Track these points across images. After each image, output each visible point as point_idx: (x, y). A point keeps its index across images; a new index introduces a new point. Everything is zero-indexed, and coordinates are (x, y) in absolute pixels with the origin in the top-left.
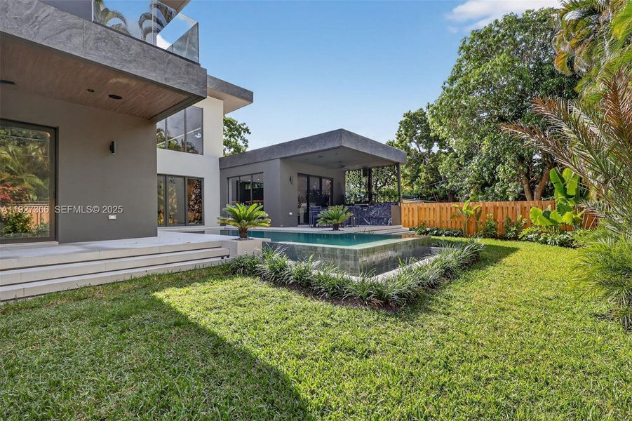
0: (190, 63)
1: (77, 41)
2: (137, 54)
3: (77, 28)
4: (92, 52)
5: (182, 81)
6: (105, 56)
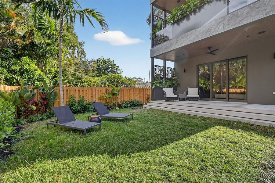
1: (221, 27)
3: (221, 22)
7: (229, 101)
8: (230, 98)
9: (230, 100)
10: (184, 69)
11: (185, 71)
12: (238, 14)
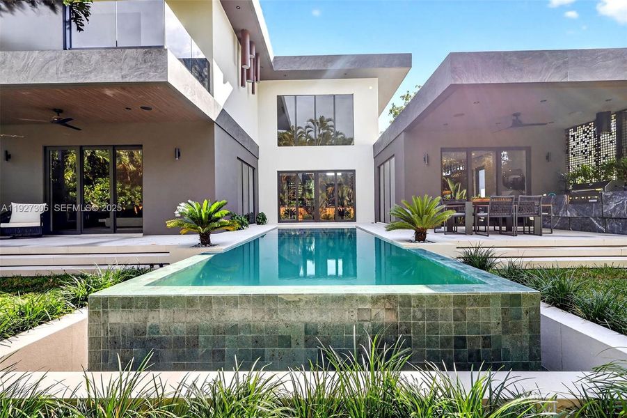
0: (146, 50)
1: (53, 70)
2: (96, 63)
3: (52, 60)
4: (62, 76)
5: (140, 72)
6: (71, 76)
7: (115, 233)
8: (117, 226)
9: (118, 229)
10: (6, 152)
11: (8, 157)
12: (82, 58)
